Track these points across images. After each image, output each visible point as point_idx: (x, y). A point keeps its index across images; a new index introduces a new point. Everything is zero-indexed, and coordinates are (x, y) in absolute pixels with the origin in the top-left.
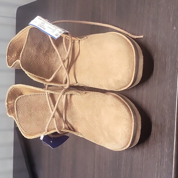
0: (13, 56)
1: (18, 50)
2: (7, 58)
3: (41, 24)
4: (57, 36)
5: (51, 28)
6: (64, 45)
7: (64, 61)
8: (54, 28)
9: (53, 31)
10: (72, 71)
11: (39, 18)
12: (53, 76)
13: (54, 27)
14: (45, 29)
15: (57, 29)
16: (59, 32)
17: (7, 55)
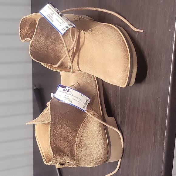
0: (25, 29)
1: (30, 23)
2: (20, 31)
3: (50, 14)
4: (63, 31)
5: (58, 21)
6: (71, 35)
7: (69, 51)
8: (61, 21)
9: (60, 24)
10: (76, 59)
11: (48, 7)
12: (59, 64)
13: (61, 19)
14: (53, 21)
15: (64, 22)
16: (66, 27)
17: (20, 28)
